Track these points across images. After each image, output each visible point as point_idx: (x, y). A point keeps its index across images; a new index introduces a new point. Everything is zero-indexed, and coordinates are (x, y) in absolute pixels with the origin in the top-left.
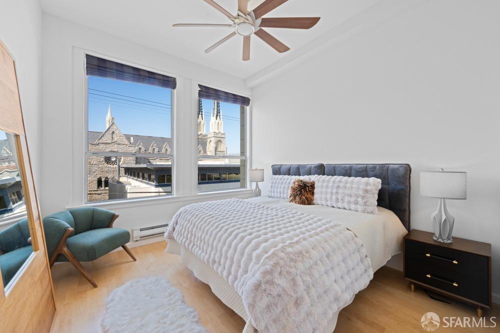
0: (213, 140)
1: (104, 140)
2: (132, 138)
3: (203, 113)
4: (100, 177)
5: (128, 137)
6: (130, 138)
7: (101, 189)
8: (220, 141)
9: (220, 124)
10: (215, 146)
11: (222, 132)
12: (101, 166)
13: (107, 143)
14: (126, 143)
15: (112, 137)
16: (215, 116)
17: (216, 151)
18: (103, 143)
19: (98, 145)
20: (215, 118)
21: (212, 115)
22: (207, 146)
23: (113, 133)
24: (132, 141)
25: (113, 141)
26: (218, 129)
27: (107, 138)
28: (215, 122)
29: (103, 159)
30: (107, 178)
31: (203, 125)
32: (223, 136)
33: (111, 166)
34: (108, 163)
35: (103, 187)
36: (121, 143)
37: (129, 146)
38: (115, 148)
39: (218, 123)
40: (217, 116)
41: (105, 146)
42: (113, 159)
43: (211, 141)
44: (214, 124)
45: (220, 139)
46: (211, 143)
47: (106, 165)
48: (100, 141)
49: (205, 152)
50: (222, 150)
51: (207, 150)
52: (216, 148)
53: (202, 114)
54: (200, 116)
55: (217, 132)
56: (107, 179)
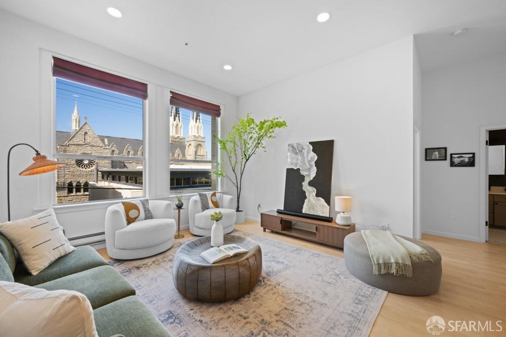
0: (193, 144)
1: (75, 141)
2: (106, 140)
3: (181, 116)
4: (71, 182)
5: (102, 138)
6: (104, 140)
7: (72, 194)
8: (200, 145)
9: (200, 127)
10: (195, 150)
11: (202, 136)
12: (71, 169)
13: (79, 145)
14: (101, 145)
15: (85, 139)
16: (195, 119)
17: (196, 155)
18: (74, 145)
19: (68, 146)
20: (195, 122)
21: (191, 118)
22: (186, 150)
23: (86, 133)
24: (107, 143)
25: (86, 142)
26: (198, 133)
27: (79, 139)
28: (195, 126)
29: (74, 162)
30: (79, 182)
31: (181, 128)
32: (203, 140)
33: (84, 169)
34: (79, 166)
35: (74, 192)
36: (95, 144)
37: (104, 149)
38: (88, 150)
39: (198, 127)
40: (197, 119)
41: (75, 148)
42: (86, 162)
43: (190, 145)
44: (193, 127)
45: (200, 143)
46: (190, 147)
47: (77, 168)
48: (71, 142)
49: (184, 156)
50: (202, 154)
51: (186, 154)
52: (196, 152)
53: (179, 116)
54: (177, 118)
55: (197, 135)
56: (79, 184)
